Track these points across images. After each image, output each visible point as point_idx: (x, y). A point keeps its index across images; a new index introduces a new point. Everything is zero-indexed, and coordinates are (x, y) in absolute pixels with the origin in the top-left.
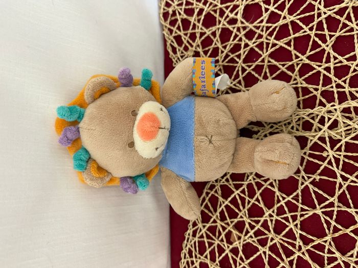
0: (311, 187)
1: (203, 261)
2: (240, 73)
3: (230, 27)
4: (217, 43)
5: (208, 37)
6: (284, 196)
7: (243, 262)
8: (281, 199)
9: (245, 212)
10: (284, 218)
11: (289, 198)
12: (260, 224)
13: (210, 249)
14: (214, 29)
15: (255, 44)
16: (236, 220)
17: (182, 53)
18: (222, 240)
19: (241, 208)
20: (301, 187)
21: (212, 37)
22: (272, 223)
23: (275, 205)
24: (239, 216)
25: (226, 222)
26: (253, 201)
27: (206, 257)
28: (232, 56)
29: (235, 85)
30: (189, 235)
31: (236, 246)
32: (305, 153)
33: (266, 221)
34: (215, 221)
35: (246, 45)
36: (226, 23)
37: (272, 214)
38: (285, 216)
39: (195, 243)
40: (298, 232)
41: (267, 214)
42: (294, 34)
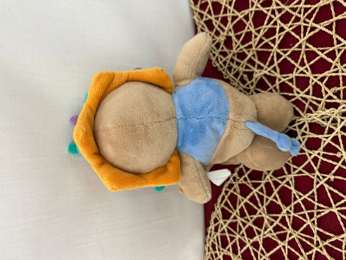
0: (326, 186)
1: (226, 254)
2: (275, 59)
3: (264, 10)
4: (250, 27)
5: (241, 21)
6: (301, 194)
7: (264, 254)
8: (297, 197)
9: (264, 209)
10: (301, 215)
11: (306, 197)
12: (278, 220)
13: (232, 243)
14: (246, 12)
15: (291, 28)
16: (255, 217)
17: (213, 38)
18: (243, 235)
19: (260, 205)
20: (316, 187)
21: (245, 21)
22: (290, 220)
23: (292, 202)
24: (258, 213)
25: (246, 218)
26: (271, 199)
27: (229, 250)
28: (266, 41)
29: (269, 72)
30: (211, 230)
31: (256, 240)
32: (319, 154)
33: (284, 218)
34: (235, 218)
35: (282, 29)
36: (259, 6)
37: (290, 211)
38: (302, 213)
39: (217, 238)
40: (315, 229)
41: (284, 211)
42: (336, 16)
